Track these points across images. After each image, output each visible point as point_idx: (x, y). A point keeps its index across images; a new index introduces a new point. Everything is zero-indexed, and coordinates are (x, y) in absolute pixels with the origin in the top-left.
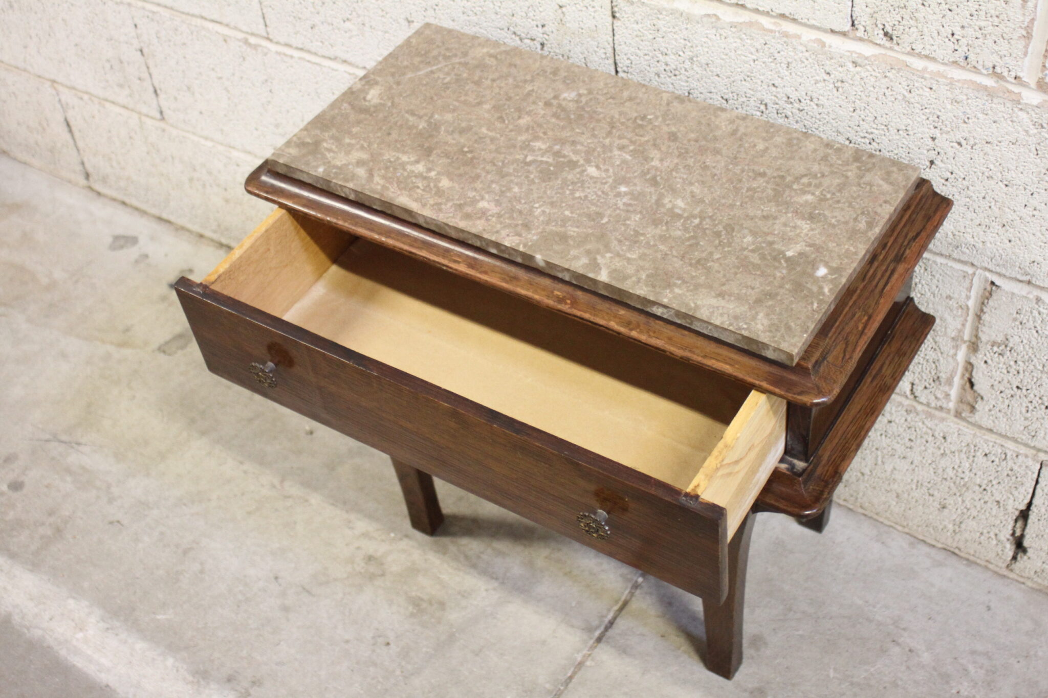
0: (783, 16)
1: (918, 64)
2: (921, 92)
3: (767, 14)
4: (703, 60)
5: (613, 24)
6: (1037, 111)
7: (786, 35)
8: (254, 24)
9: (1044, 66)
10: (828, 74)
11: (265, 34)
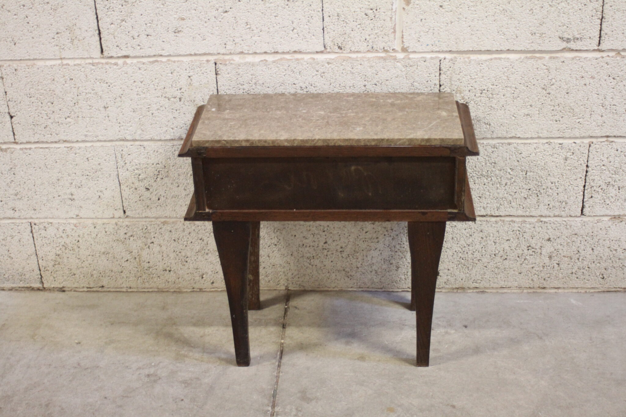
0: (295, 52)
1: (354, 56)
2: (357, 67)
3: (288, 53)
4: (261, 82)
5: (216, 77)
6: (404, 60)
7: (297, 59)
8: (6, 137)
9: (403, 42)
10: (317, 71)
11: (13, 140)
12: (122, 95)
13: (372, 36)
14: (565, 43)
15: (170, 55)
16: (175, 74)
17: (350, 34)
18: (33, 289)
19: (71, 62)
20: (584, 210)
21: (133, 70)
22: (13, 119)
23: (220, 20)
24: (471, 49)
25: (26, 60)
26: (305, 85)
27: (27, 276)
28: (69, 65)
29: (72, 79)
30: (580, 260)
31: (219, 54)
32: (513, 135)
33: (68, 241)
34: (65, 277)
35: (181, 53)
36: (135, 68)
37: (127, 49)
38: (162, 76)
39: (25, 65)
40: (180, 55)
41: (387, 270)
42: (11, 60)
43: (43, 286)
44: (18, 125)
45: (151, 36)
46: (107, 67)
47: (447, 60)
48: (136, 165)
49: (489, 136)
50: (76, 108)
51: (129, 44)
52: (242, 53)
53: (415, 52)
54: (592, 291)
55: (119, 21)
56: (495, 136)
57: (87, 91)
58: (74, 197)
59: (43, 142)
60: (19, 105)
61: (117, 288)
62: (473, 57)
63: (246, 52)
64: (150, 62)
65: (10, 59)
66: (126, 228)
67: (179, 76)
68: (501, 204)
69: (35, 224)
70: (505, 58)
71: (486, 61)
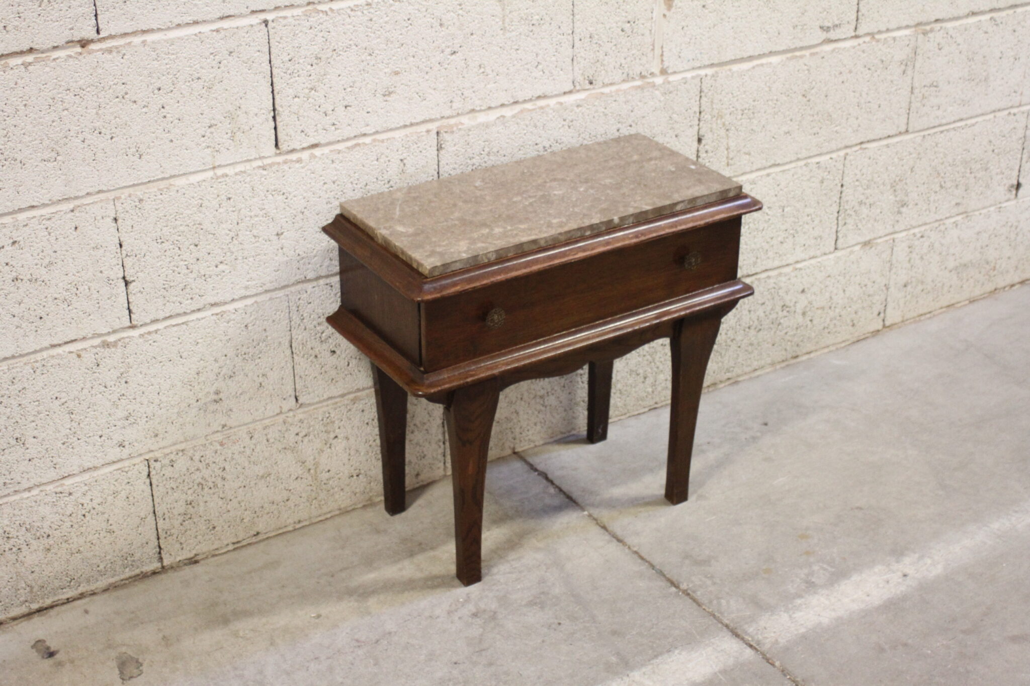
0: (539, 97)
1: (606, 90)
2: (611, 105)
3: (531, 100)
4: (495, 150)
5: (438, 155)
6: (663, 86)
7: (542, 108)
8: (117, 320)
9: (662, 61)
10: (565, 120)
11: (128, 324)
12: (305, 208)
13: (629, 59)
14: (825, 33)
15: (377, 132)
16: (382, 160)
17: (604, 60)
18: (144, 576)
19: (229, 171)
20: (838, 242)
21: (324, 166)
22: (131, 287)
23: (446, 66)
24: (733, 58)
25: (158, 180)
26: (550, 143)
27: (137, 556)
28: (227, 176)
29: (229, 199)
30: (833, 308)
31: (442, 117)
32: (772, 162)
33: (206, 473)
34: (200, 537)
35: (393, 126)
36: (327, 161)
37: (316, 133)
38: (363, 166)
39: (156, 190)
40: (391, 130)
41: (633, 385)
42: (134, 185)
43: (162, 564)
44: (139, 295)
45: (350, 106)
46: (286, 167)
47: (709, 78)
48: (319, 317)
49: (748, 169)
50: (234, 245)
51: (319, 125)
52: (473, 111)
53: (675, 73)
54: (843, 345)
55: (307, 91)
56: (755, 167)
57: (252, 214)
58: (221, 396)
59: (178, 315)
60: (143, 260)
61: (280, 528)
62: (735, 68)
63: (478, 108)
64: (348, 148)
65: (131, 183)
66: (299, 424)
67: (387, 163)
68: (757, 258)
69: (156, 461)
70: (767, 64)
71: (749, 70)
